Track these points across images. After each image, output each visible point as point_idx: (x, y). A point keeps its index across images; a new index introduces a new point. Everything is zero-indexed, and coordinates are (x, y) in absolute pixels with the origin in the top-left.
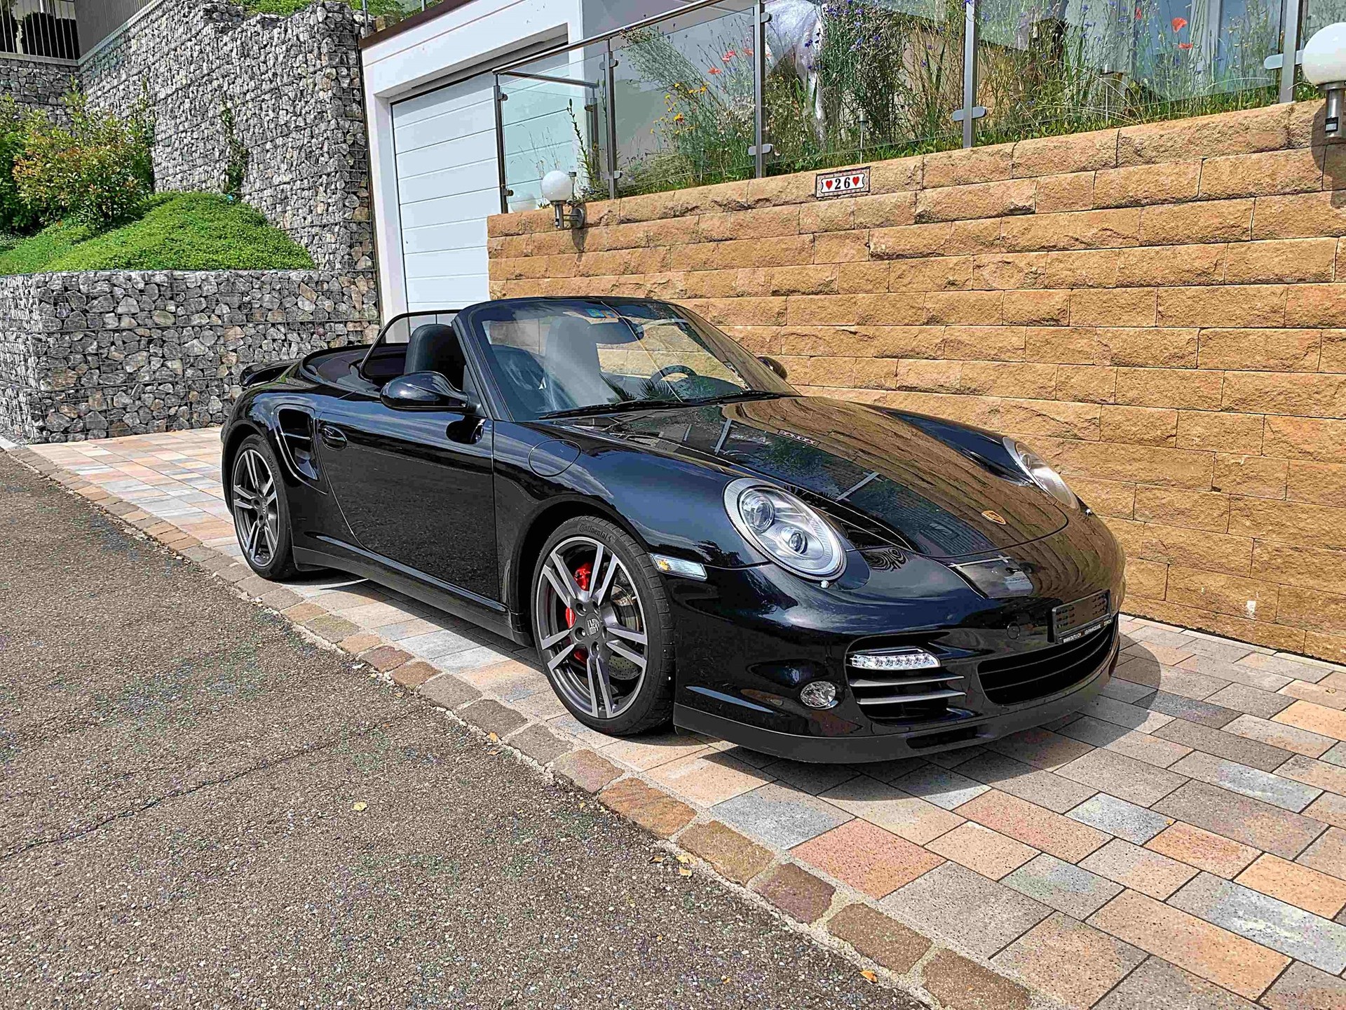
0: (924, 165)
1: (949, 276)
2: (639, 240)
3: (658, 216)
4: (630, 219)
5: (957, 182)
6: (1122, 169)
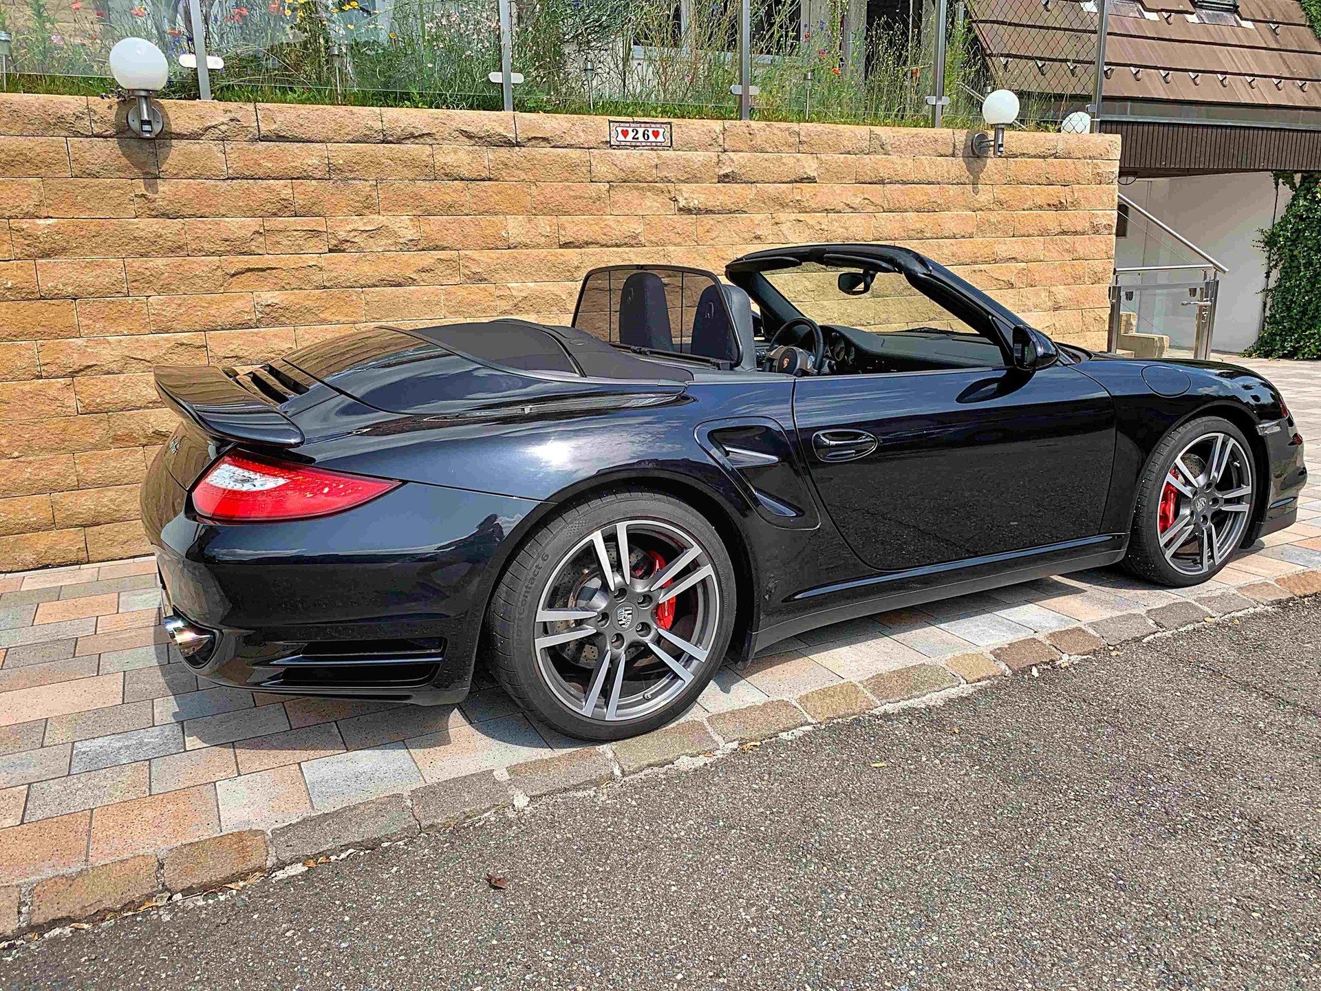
0: (725, 129)
1: (756, 230)
2: (311, 168)
3: (350, 138)
4: (284, 137)
5: (754, 149)
6: (872, 157)
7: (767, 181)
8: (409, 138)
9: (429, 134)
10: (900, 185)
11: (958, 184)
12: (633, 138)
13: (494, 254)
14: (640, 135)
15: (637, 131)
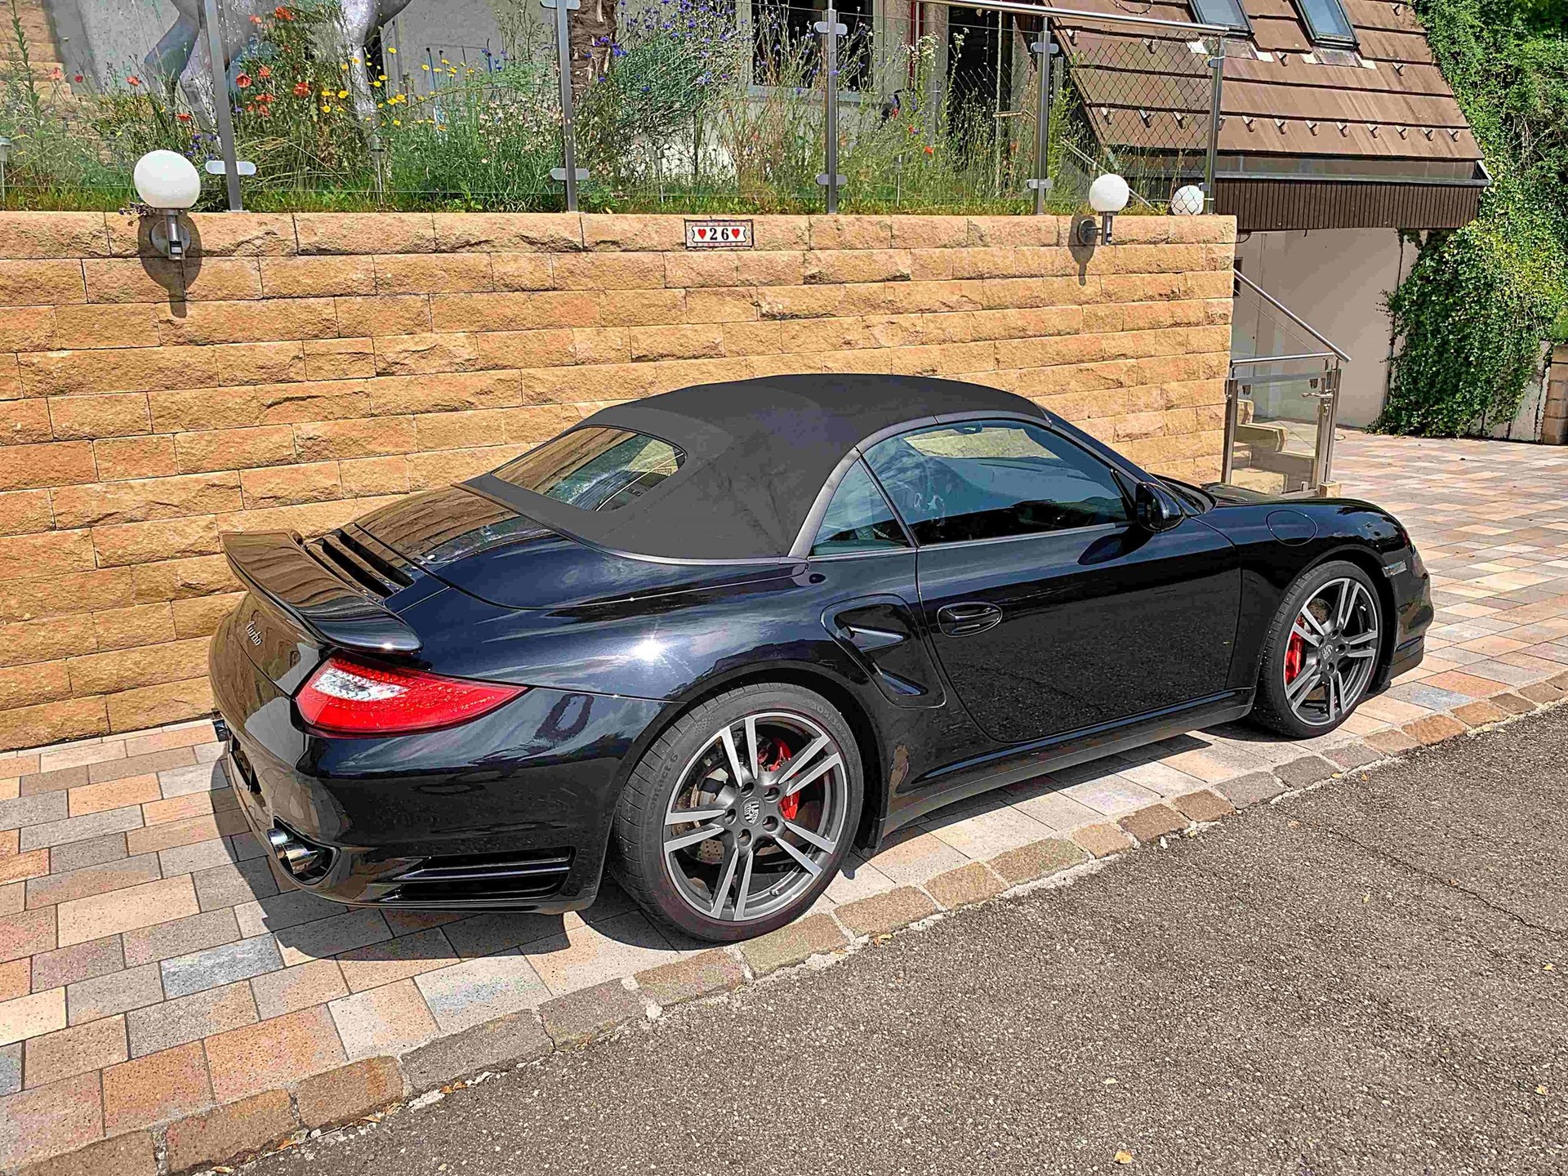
0: (811, 225)
1: (845, 335)
2: (356, 284)
3: (398, 248)
4: (325, 249)
5: (843, 246)
6: (970, 250)
7: (857, 280)
8: (464, 247)
9: (486, 241)
10: (1000, 280)
11: (1063, 275)
12: (711, 238)
13: (558, 371)
14: (719, 235)
15: (715, 231)
